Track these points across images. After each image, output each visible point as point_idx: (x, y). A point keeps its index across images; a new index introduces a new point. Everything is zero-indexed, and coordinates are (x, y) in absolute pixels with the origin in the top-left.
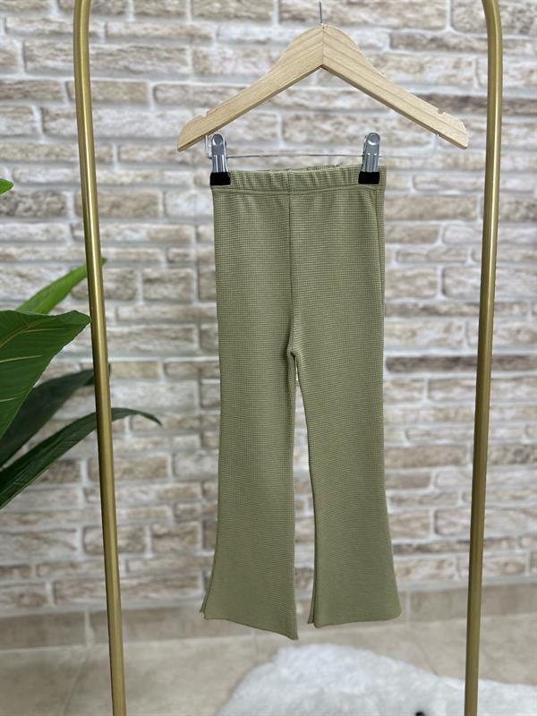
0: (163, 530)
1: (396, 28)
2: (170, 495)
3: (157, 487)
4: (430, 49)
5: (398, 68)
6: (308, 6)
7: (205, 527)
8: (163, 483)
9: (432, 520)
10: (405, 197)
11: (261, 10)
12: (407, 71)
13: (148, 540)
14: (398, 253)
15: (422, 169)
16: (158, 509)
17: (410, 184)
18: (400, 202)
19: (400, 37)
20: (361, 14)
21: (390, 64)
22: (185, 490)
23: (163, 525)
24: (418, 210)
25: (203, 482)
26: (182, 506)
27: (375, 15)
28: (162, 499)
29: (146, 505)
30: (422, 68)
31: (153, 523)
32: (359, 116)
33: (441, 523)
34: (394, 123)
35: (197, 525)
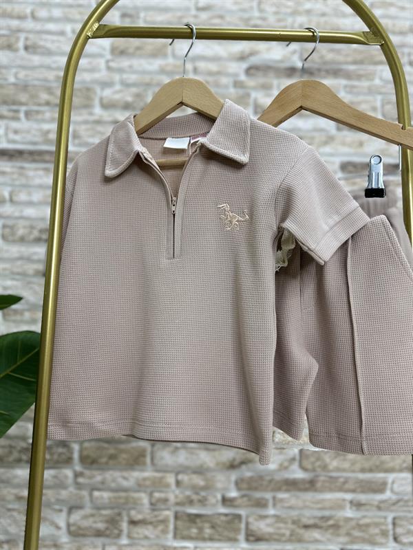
0: (140, 517)
2: (148, 483)
3: (136, 475)
7: (176, 517)
8: (142, 471)
9: (390, 527)
13: (124, 525)
16: (136, 495)
22: (161, 478)
23: (139, 512)
25: (177, 474)
26: (157, 495)
28: (140, 486)
29: (126, 490)
31: (130, 509)
33: (399, 530)
35: (169, 514)
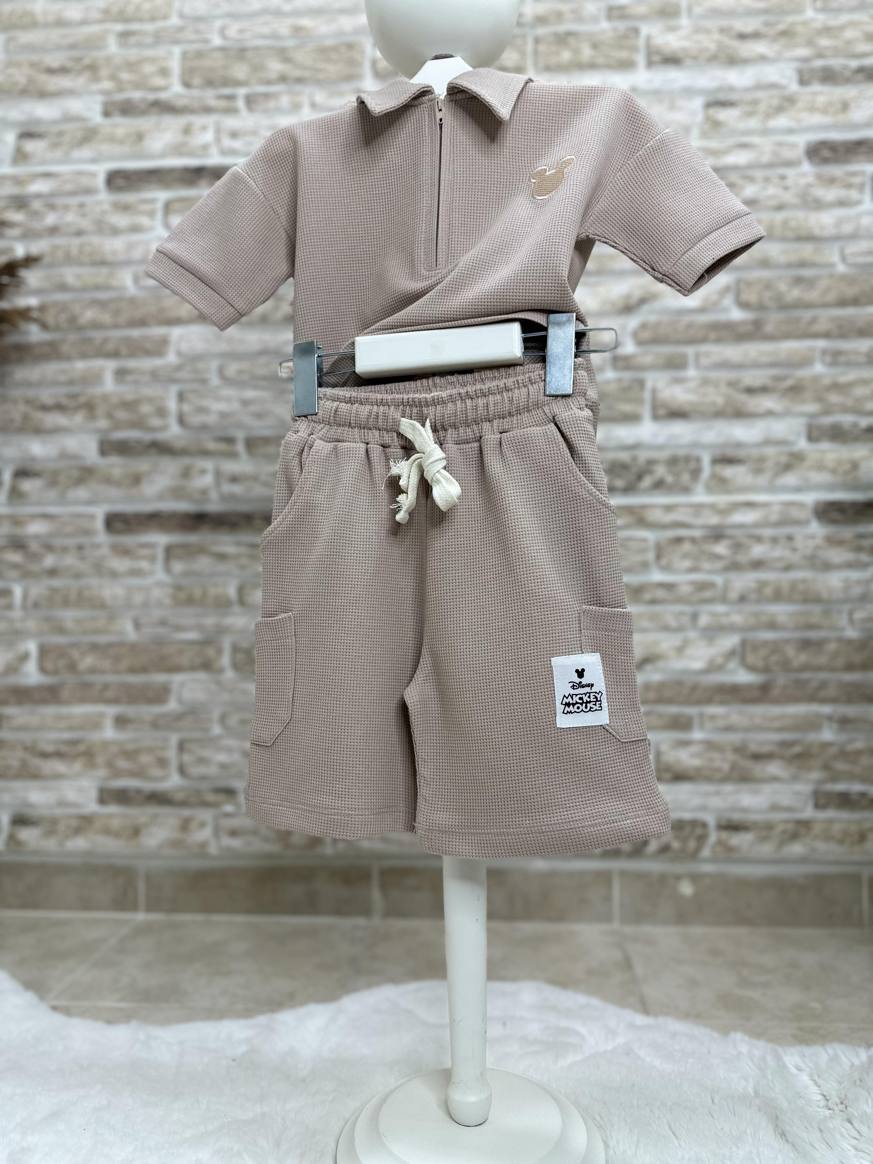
1: (806, 60)
4: (858, 82)
5: (812, 109)
6: (685, 44)
10: (831, 276)
11: (623, 55)
12: (824, 111)
14: (824, 352)
15: (854, 236)
17: (835, 258)
18: (824, 284)
19: (813, 71)
20: (760, 48)
21: (800, 105)
24: (851, 292)
27: (776, 47)
30: (845, 106)
32: (759, 174)
34: (810, 179)
